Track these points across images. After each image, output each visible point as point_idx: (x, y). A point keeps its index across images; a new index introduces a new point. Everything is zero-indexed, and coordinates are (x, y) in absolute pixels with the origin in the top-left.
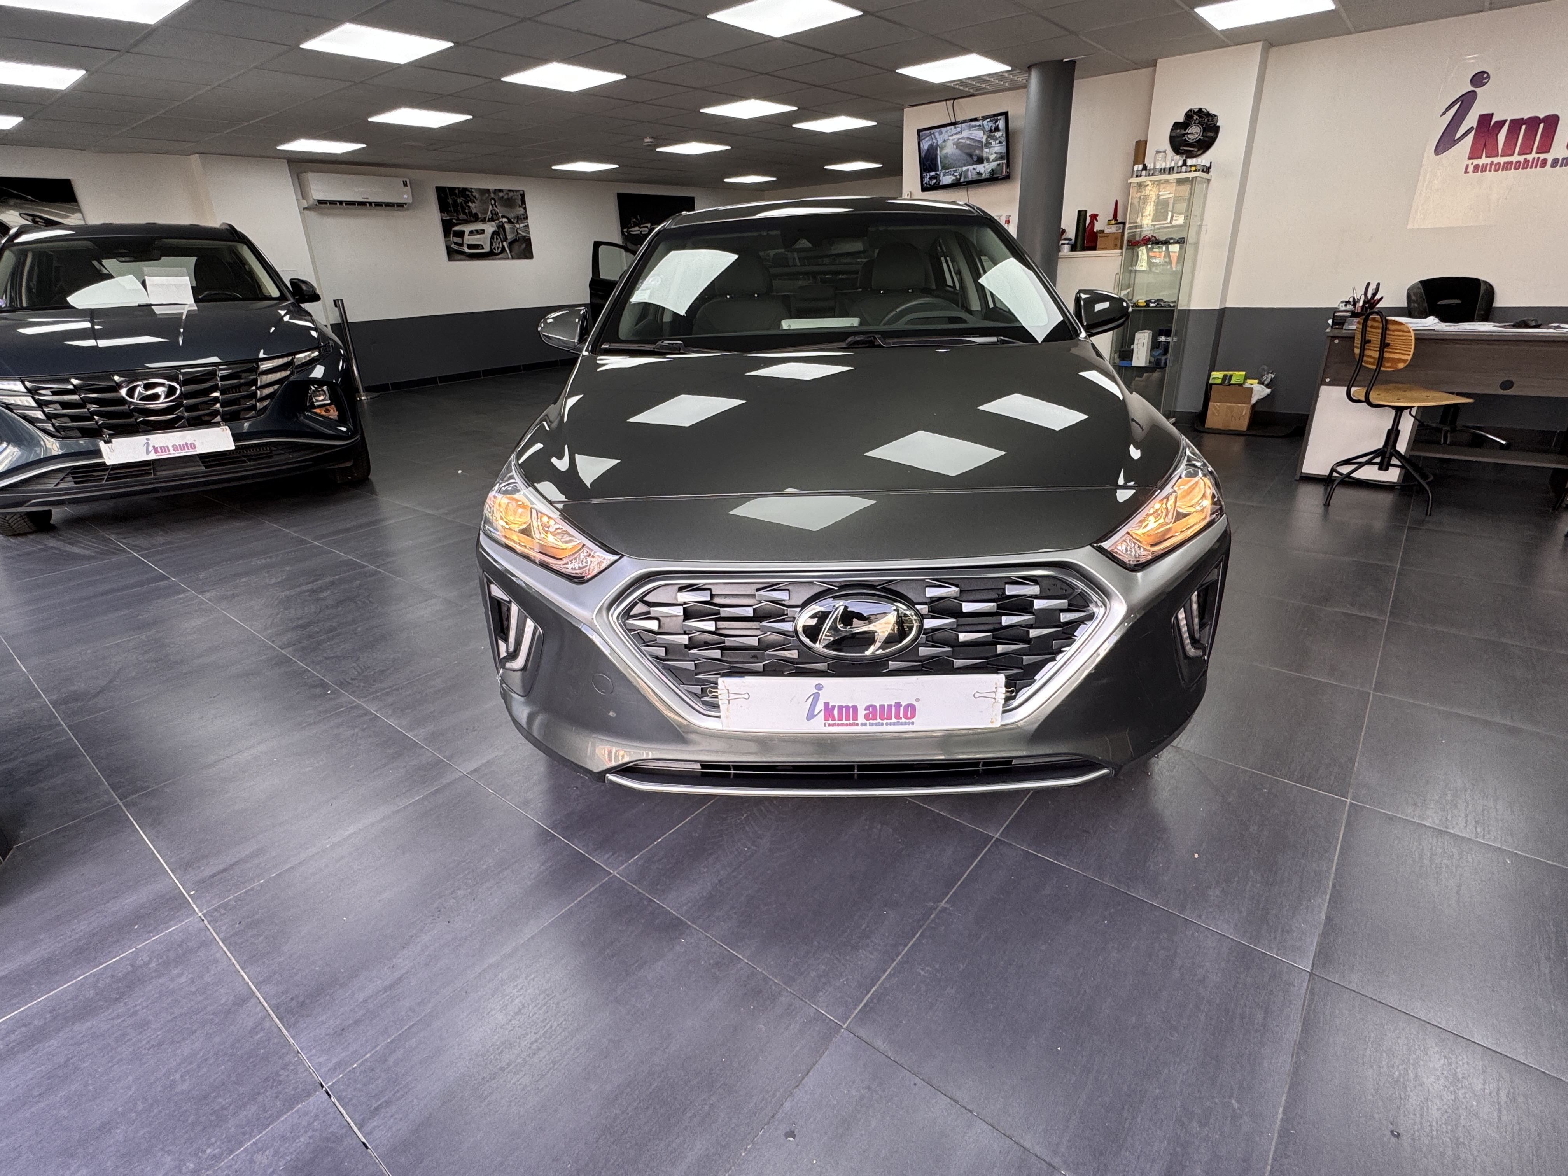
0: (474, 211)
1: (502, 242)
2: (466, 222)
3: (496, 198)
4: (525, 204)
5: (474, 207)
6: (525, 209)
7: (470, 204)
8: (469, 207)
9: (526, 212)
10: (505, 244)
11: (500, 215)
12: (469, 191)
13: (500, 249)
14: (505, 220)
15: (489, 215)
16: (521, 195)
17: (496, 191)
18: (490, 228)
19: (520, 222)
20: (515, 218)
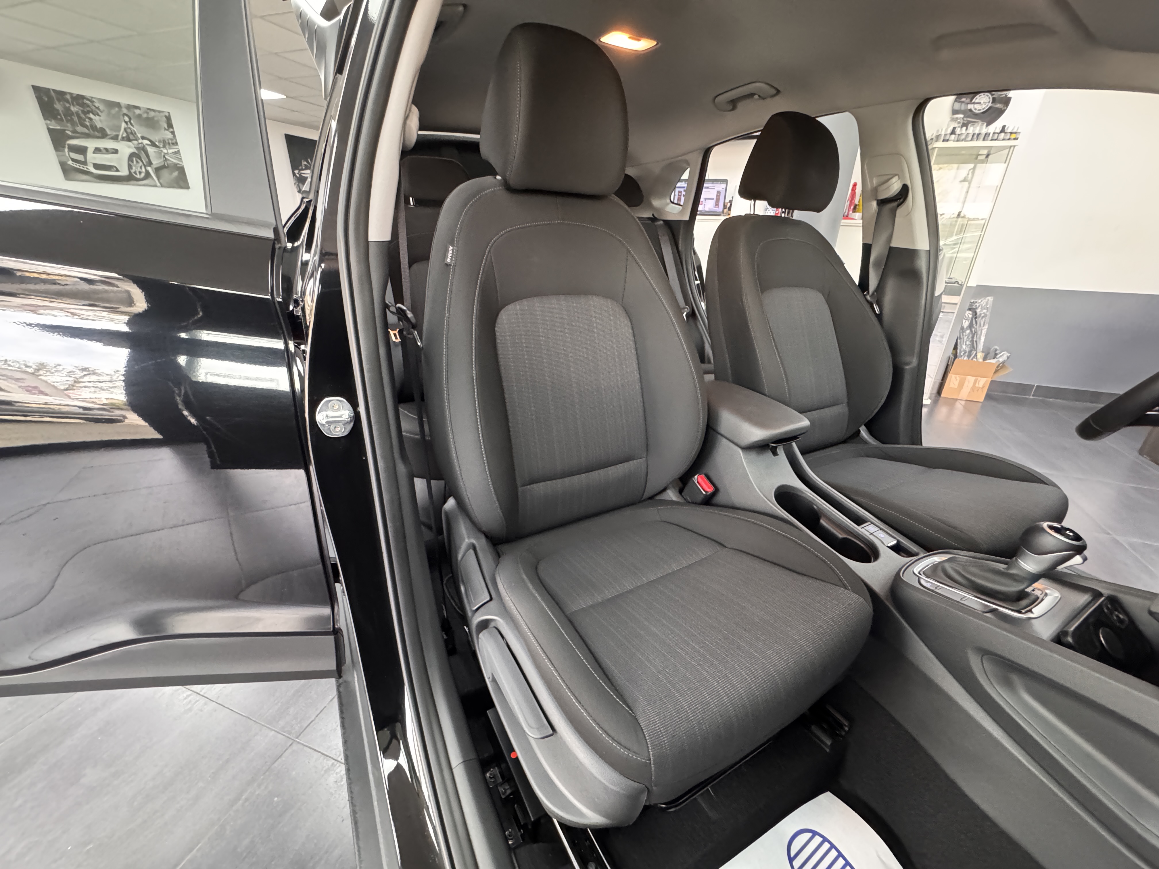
0: (99, 125)
1: (145, 166)
2: (87, 136)
3: (130, 114)
4: (172, 127)
5: (99, 121)
6: (173, 133)
7: (91, 116)
8: (91, 119)
9: (174, 136)
10: (149, 169)
11: (139, 136)
12: (88, 99)
13: (143, 175)
14: (148, 142)
15: (122, 133)
16: (166, 116)
17: (129, 107)
18: (126, 149)
19: (167, 146)
20: (160, 142)
